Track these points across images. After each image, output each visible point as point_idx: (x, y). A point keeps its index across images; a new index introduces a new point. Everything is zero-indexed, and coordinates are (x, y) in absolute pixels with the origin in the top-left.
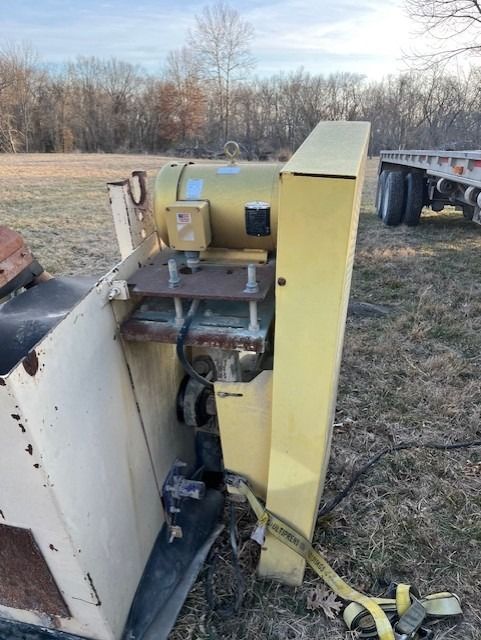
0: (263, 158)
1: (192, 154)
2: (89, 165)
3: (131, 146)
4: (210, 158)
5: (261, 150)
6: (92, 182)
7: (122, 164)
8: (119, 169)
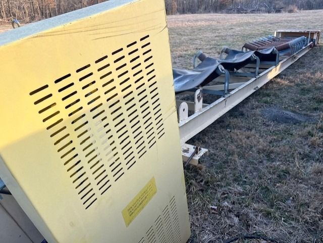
0: (278, 11)
1: (236, 11)
2: (178, 21)
3: (205, 9)
4: (245, 13)
5: (277, 6)
6: (176, 30)
7: (195, 19)
8: (192, 22)
